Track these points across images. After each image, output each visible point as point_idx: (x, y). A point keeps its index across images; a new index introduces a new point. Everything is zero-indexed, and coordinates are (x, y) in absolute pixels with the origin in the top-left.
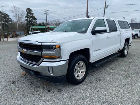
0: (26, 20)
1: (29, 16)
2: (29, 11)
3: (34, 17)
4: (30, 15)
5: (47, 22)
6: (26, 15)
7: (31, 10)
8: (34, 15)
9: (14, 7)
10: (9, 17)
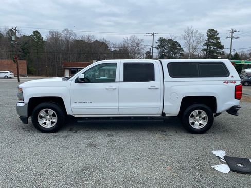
0: (204, 50)
1: (210, 42)
2: (212, 34)
3: (219, 43)
4: (212, 41)
5: (231, 52)
6: (205, 42)
7: (216, 32)
8: (220, 40)
9: (189, 30)
10: (180, 46)
